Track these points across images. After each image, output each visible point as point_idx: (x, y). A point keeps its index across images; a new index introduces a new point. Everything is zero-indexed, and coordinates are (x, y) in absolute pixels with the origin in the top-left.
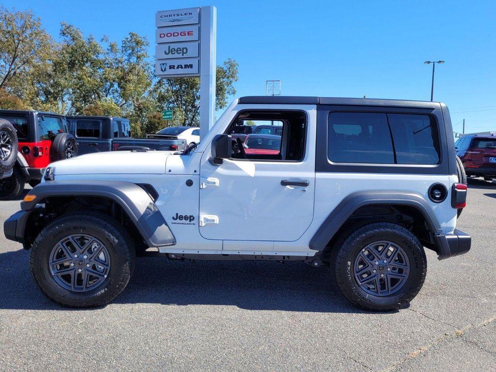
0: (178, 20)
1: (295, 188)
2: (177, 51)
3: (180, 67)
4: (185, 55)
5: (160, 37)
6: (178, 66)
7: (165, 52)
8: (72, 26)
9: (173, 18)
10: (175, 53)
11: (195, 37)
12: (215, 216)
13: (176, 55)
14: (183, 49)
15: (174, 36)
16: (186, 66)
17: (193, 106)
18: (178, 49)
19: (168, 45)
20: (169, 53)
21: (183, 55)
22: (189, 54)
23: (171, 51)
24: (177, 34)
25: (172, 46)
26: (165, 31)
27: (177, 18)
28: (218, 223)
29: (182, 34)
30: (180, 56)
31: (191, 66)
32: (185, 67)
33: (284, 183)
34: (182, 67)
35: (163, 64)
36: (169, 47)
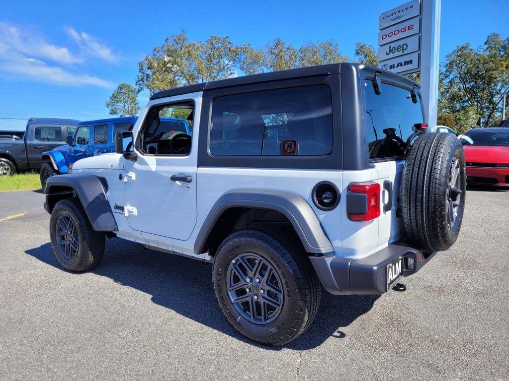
0: (399, 18)
1: (183, 184)
2: (398, 49)
3: (400, 64)
4: (405, 52)
5: (383, 39)
6: (398, 64)
7: (386, 53)
8: (365, 45)
9: (395, 16)
10: (395, 52)
11: (416, 30)
12: (135, 208)
13: (397, 54)
14: (403, 45)
15: (395, 34)
16: (406, 63)
17: (491, 102)
18: (398, 46)
19: (388, 45)
20: (389, 53)
21: (403, 52)
22: (409, 50)
23: (392, 51)
24: (397, 32)
25: (393, 45)
26: (387, 32)
27: (398, 15)
28: (136, 214)
29: (403, 31)
30: (400, 53)
31: (411, 62)
32: (405, 65)
33: (174, 178)
34: (401, 65)
35: (384, 65)
36: (390, 46)
